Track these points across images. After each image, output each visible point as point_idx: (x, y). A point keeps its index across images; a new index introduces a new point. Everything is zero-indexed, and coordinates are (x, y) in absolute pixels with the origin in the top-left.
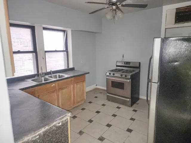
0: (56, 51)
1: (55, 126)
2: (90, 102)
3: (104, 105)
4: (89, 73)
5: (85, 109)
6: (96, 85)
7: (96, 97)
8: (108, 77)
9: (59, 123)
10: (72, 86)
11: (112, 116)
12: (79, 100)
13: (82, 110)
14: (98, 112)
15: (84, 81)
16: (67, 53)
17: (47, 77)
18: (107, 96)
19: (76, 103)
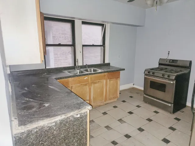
0: (93, 46)
1: (72, 116)
2: (124, 101)
3: (138, 106)
4: (124, 70)
5: (117, 107)
6: (134, 85)
7: (131, 97)
8: (147, 76)
9: (77, 115)
10: (105, 81)
11: (147, 120)
12: (111, 97)
13: (114, 108)
14: (131, 113)
15: (118, 77)
16: (104, 47)
17: (82, 70)
18: (144, 97)
19: (108, 99)
